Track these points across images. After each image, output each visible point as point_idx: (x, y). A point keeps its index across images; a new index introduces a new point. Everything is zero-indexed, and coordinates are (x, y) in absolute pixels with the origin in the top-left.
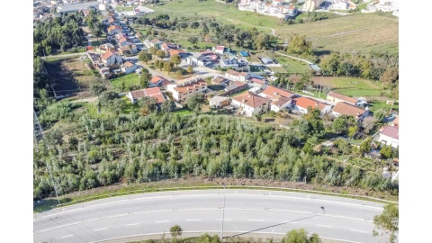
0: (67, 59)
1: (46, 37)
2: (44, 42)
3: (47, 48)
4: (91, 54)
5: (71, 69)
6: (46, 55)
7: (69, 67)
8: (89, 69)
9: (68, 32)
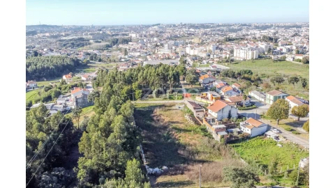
0: (161, 106)
1: (137, 80)
2: (134, 85)
3: (137, 92)
4: (191, 103)
5: (167, 120)
6: (135, 99)
7: (164, 117)
8: (192, 123)
9: (163, 75)
